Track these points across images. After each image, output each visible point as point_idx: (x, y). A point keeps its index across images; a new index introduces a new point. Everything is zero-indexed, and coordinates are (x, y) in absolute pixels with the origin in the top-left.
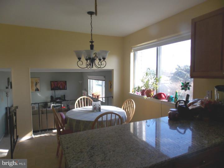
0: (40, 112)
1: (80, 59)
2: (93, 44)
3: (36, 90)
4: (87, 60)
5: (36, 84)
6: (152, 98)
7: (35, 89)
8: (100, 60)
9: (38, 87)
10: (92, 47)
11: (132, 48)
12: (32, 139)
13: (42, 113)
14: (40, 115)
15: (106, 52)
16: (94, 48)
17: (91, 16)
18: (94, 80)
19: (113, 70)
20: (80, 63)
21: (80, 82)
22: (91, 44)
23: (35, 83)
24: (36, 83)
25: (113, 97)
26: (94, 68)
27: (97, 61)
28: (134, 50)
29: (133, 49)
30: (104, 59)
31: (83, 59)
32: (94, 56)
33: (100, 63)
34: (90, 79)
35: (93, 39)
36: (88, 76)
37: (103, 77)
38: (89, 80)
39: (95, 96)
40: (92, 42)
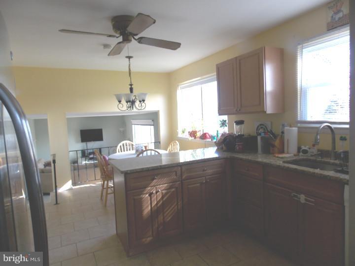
1: (120, 102)
2: (132, 86)
4: (127, 102)
6: (199, 139)
8: (140, 101)
10: (131, 90)
15: (145, 94)
16: (134, 91)
17: (129, 60)
19: (159, 111)
20: (120, 105)
21: (122, 129)
22: (130, 87)
25: (160, 142)
26: (135, 109)
27: (137, 103)
29: (180, 86)
30: (144, 101)
31: (124, 102)
32: (134, 98)
33: (140, 105)
34: (134, 125)
35: (132, 82)
36: (132, 121)
37: (151, 121)
40: (131, 85)
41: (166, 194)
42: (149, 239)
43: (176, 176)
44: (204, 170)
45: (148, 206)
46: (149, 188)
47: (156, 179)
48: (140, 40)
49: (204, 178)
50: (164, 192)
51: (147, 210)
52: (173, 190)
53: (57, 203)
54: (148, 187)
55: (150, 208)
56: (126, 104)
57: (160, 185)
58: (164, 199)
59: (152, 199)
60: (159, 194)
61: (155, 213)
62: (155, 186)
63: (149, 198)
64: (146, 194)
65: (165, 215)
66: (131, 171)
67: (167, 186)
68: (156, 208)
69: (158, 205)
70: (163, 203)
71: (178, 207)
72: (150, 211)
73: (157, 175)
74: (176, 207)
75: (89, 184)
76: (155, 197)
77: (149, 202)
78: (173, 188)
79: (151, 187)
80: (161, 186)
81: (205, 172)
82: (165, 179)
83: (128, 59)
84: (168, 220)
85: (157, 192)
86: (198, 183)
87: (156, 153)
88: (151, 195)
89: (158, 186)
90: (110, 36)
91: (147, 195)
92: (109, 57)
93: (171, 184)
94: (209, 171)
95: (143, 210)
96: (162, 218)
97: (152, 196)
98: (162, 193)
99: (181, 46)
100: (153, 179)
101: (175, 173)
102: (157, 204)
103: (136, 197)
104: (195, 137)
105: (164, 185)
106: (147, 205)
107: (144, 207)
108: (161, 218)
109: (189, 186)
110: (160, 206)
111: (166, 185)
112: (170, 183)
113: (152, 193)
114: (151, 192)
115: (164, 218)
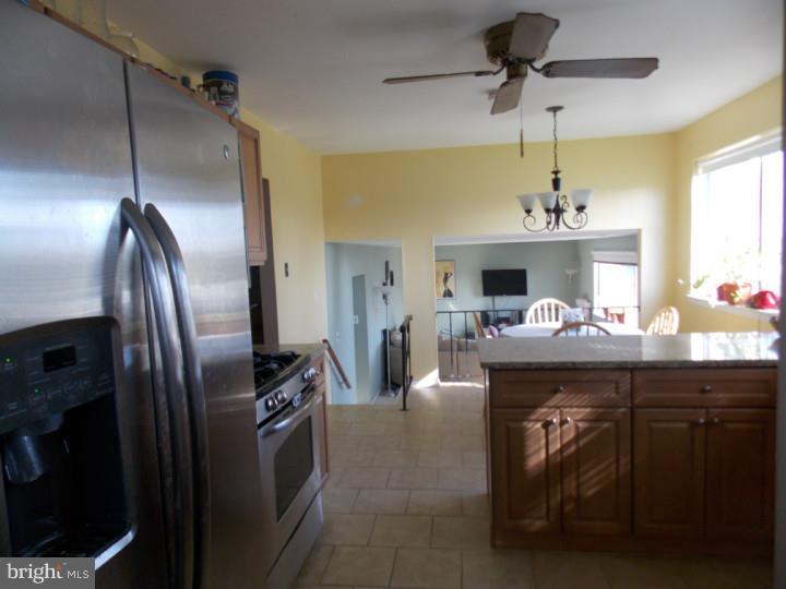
0: (455, 347)
1: (528, 212)
2: (559, 176)
3: (444, 296)
5: (446, 279)
6: (742, 307)
7: (442, 293)
9: (451, 285)
10: (556, 184)
11: (697, 163)
12: (436, 387)
13: (459, 349)
14: (455, 353)
15: (586, 192)
16: (563, 185)
17: (555, 116)
18: (601, 265)
19: (639, 230)
20: (530, 219)
21: (570, 272)
22: (553, 176)
23: (443, 276)
24: (446, 274)
27: (570, 215)
28: (704, 167)
29: (701, 165)
31: (538, 211)
34: (599, 262)
35: (559, 165)
36: (593, 252)
38: (596, 264)
39: (612, 315)
40: (556, 173)
41: (587, 431)
42: (539, 524)
43: (617, 393)
44: (703, 391)
45: (538, 450)
46: (544, 410)
47: (561, 391)
48: (550, 70)
49: (704, 411)
50: (581, 425)
51: (536, 458)
52: (606, 425)
53: (404, 409)
54: (541, 407)
55: (543, 455)
56: (546, 215)
57: (571, 407)
58: (581, 443)
59: (550, 437)
60: (569, 428)
61: (558, 468)
62: (558, 407)
63: (543, 432)
64: (537, 421)
65: (582, 479)
66: (500, 364)
67: (591, 413)
68: (559, 459)
69: (566, 454)
70: (578, 451)
71: (617, 469)
72: (544, 463)
73: (565, 383)
74: (613, 467)
75: (471, 381)
76: (558, 431)
77: (543, 441)
78: (606, 420)
79: (550, 407)
80: (574, 410)
81: (708, 395)
82: (586, 396)
83: (552, 114)
84: (590, 493)
85: (563, 422)
86: (682, 421)
87: (602, 333)
88: (547, 425)
89: (567, 410)
90: (479, 74)
91: (539, 425)
92: (495, 116)
93: (601, 410)
94: (721, 395)
95: (528, 456)
96: (574, 484)
97: (550, 428)
98: (577, 428)
99: (660, 65)
100: (556, 391)
101: (613, 385)
102: (561, 450)
103: (512, 425)
104: (732, 302)
105: (582, 410)
106: (536, 447)
107: (530, 451)
108: (570, 485)
109: (654, 425)
110: (569, 457)
111: (588, 410)
112: (599, 407)
113: (551, 423)
114: (549, 419)
115: (579, 486)
